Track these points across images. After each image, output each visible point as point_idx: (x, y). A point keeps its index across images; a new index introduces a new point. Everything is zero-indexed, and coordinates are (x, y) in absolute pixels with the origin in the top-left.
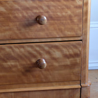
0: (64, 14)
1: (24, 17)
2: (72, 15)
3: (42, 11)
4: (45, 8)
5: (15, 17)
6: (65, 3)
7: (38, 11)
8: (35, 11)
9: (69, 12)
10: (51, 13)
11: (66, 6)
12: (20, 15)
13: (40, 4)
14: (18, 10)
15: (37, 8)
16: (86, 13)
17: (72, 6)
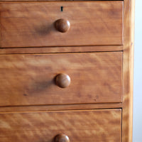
0: (94, 132)
1: (37, 136)
3: (62, 128)
4: (67, 123)
5: (24, 137)
7: (56, 128)
8: (53, 128)
10: (76, 131)
11: (97, 120)
12: (32, 134)
14: (28, 126)
15: (55, 124)
16: (127, 130)
17: (106, 121)
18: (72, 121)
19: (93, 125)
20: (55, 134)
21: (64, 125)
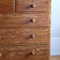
0: (41, 34)
1: (26, 35)
2: (44, 35)
3: (32, 33)
4: (34, 32)
5: (23, 35)
6: (41, 30)
7: (31, 33)
8: (30, 33)
9: (43, 34)
10: (36, 34)
11: (42, 31)
12: (24, 35)
13: (32, 31)
15: (31, 32)
17: (44, 31)
18: (35, 31)
19: (41, 32)
20: (31, 35)
21: (33, 32)
